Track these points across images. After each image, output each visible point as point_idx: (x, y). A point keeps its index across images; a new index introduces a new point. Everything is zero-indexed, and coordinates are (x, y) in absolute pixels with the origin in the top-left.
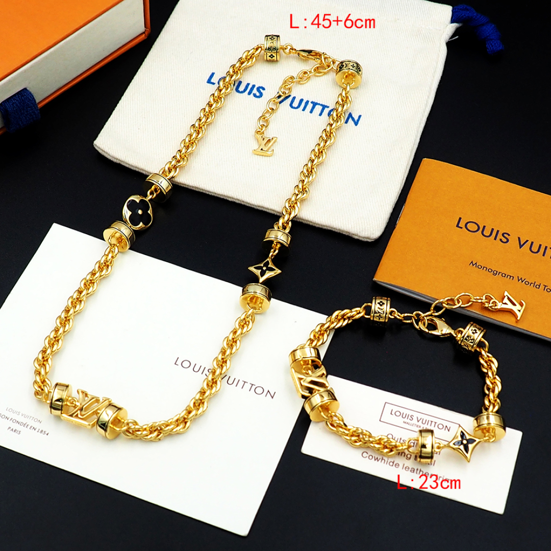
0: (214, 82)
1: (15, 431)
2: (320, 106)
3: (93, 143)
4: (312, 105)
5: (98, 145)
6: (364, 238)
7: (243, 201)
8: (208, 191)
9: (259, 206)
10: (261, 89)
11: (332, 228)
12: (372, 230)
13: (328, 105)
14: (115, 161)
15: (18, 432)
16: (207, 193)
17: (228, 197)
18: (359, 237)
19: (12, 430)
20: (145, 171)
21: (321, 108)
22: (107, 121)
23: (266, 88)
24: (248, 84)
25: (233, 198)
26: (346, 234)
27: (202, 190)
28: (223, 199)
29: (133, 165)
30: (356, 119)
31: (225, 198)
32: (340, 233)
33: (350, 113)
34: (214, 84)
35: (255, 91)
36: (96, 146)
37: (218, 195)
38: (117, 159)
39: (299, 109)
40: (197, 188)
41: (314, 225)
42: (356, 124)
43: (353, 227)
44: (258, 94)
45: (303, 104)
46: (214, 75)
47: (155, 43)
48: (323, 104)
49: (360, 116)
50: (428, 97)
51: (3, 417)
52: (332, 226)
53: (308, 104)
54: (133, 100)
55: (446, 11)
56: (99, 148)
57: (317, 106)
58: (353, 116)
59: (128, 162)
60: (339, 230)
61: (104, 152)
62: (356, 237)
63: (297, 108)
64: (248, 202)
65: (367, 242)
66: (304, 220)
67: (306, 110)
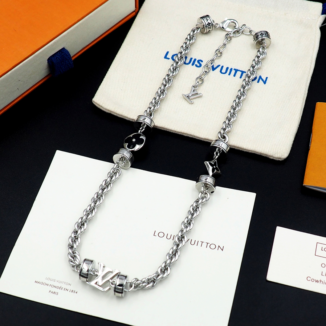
0: (169, 58)
1: (54, 293)
2: (240, 72)
3: (92, 100)
4: (235, 71)
5: (95, 101)
6: (277, 158)
7: (194, 136)
8: (171, 130)
9: (205, 139)
10: (200, 62)
11: (255, 152)
12: (282, 153)
13: (245, 71)
14: (107, 111)
15: (56, 294)
16: (170, 131)
17: (184, 133)
18: (274, 157)
19: (52, 292)
20: (128, 118)
21: (241, 73)
22: (100, 85)
23: (203, 61)
24: (191, 59)
25: (187, 134)
26: (265, 156)
27: (167, 129)
28: (181, 135)
29: (119, 114)
30: (264, 80)
31: (182, 134)
32: (260, 155)
33: (260, 76)
34: (169, 59)
35: (196, 63)
36: (94, 102)
37: (177, 132)
38: (108, 110)
39: (226, 74)
40: (163, 128)
41: (242, 150)
42: (265, 83)
43: (269, 151)
44: (198, 65)
45: (229, 71)
46: (169, 53)
47: (129, 33)
48: (242, 70)
49: (267, 78)
50: (311, 64)
51: (45, 284)
52: (255, 151)
53: (232, 70)
54: (116, 71)
55: (319, 6)
56: (96, 103)
57: (238, 72)
58: (262, 78)
59: (116, 112)
60: (260, 153)
61: (100, 105)
62: (272, 158)
63: (225, 73)
64: (198, 136)
65: (279, 161)
66: (236, 147)
67: (231, 74)
